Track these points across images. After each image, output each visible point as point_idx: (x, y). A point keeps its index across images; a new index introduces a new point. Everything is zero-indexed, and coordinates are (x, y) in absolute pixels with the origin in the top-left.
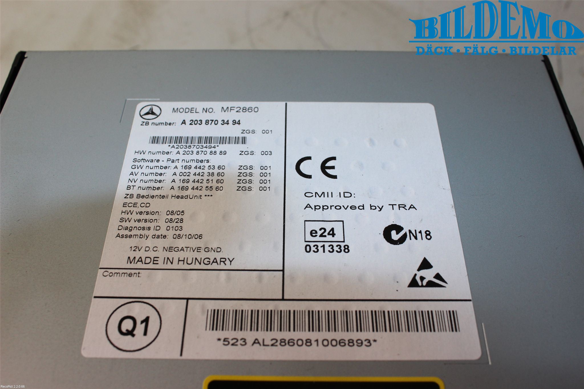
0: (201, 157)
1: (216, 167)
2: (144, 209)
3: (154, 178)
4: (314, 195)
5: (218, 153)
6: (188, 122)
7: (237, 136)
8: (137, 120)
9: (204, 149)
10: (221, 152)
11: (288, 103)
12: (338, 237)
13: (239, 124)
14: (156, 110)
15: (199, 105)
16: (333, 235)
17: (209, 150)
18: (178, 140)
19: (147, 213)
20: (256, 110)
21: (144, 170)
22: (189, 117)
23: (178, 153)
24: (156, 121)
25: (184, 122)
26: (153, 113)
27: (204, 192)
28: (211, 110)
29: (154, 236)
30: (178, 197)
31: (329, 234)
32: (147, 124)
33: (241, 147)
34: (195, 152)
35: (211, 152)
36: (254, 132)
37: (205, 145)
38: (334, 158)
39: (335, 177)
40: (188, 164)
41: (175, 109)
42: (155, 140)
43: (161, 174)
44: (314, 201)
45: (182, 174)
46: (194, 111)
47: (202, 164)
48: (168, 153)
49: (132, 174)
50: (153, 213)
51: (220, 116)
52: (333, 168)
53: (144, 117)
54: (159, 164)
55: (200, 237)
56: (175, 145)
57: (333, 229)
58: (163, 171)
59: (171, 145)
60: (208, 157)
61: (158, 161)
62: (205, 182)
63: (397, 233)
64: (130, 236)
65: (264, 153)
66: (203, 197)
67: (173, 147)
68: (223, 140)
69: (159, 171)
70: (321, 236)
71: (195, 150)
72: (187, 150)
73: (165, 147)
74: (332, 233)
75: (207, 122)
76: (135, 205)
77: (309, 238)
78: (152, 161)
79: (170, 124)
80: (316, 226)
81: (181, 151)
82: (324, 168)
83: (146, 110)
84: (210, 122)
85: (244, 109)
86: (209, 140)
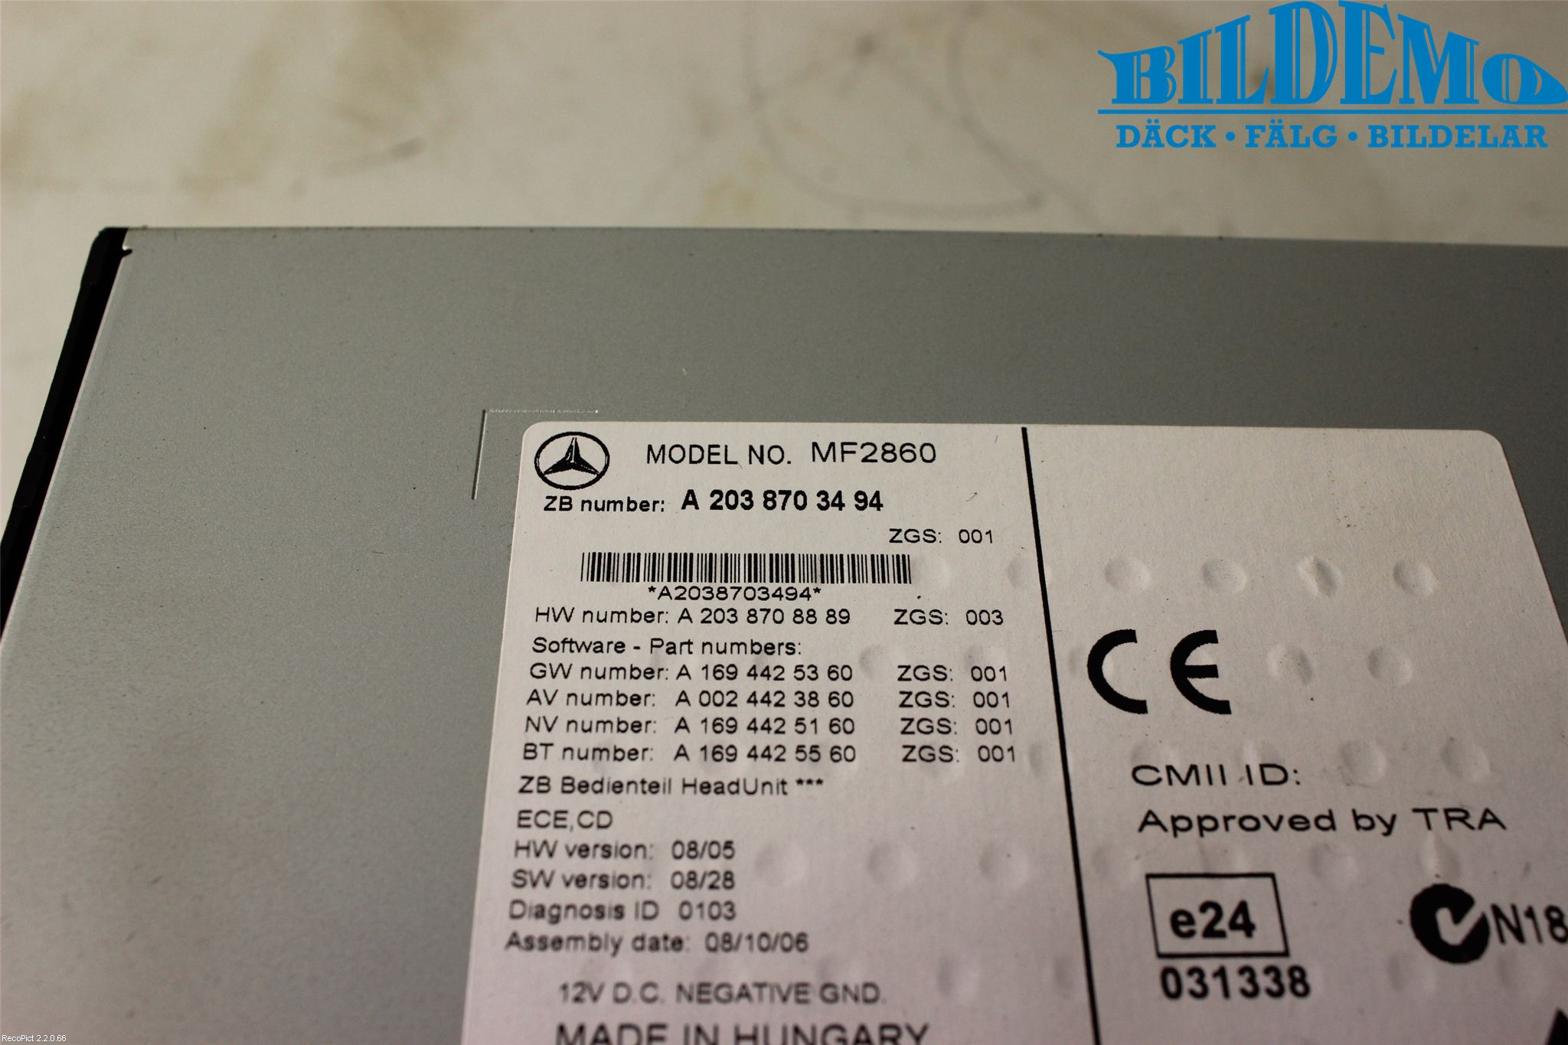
0: (766, 632)
1: (823, 673)
2: (591, 837)
3: (613, 712)
4: (1163, 774)
5: (821, 615)
6: (705, 500)
7: (878, 553)
8: (531, 491)
9: (773, 603)
10: (831, 613)
11: (1032, 429)
12: (1267, 937)
13: (879, 506)
14: (590, 453)
15: (737, 436)
16: (1248, 928)
17: (788, 607)
18: (680, 566)
19: (607, 852)
20: (926, 453)
21: (577, 683)
22: (706, 479)
23: (685, 616)
24: (592, 493)
25: (690, 500)
26: (582, 465)
27: (792, 769)
28: (776, 455)
29: (641, 943)
30: (705, 788)
31: (1233, 926)
32: (566, 505)
33: (895, 594)
34: (742, 615)
35: (798, 613)
36: (930, 536)
37: (772, 587)
38: (1208, 637)
39: (1221, 707)
40: (725, 660)
41: (656, 450)
42: (600, 567)
43: (636, 700)
44: (1169, 801)
45: (708, 699)
46: (721, 458)
47: (772, 661)
48: (650, 617)
49: (534, 697)
50: (626, 851)
51: (814, 477)
52: (1211, 671)
53: (555, 477)
54: (625, 660)
55: (801, 941)
56: (671, 586)
57: (1242, 908)
58: (641, 686)
59: (659, 586)
60: (788, 632)
61: (620, 647)
62: (790, 727)
63: (1457, 919)
64: (557, 943)
65: (975, 617)
66: (792, 787)
67: (666, 592)
68: (829, 568)
69: (630, 687)
70: (1210, 932)
71: (743, 607)
72: (714, 604)
73: (636, 594)
74: (1243, 921)
75: (769, 498)
76: (560, 815)
77: (1171, 942)
78: (599, 648)
79: (644, 506)
80: (1189, 896)
81: (695, 608)
82: (1182, 672)
83: (556, 452)
84: (780, 499)
85: (890, 453)
86: (783, 566)
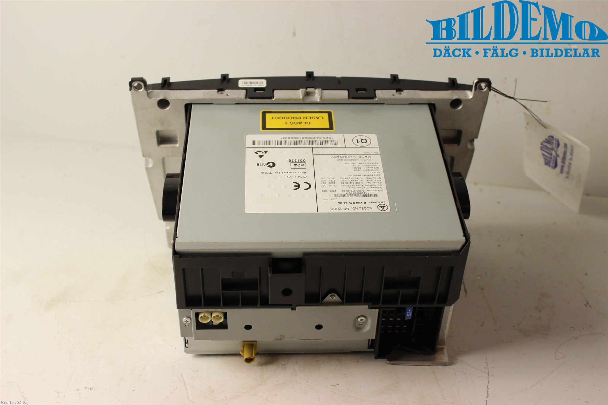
0: (353, 189)
1: (345, 186)
2: (371, 171)
3: (370, 182)
4: (303, 177)
5: (346, 191)
6: (363, 203)
7: (339, 198)
8: (387, 203)
9: (352, 192)
10: (345, 191)
11: (317, 212)
12: (293, 164)
13: (339, 203)
14: (381, 209)
15: (360, 211)
16: (295, 164)
17: (350, 192)
18: (365, 196)
19: (369, 170)
20: (332, 209)
21: (376, 184)
22: (363, 205)
23: (363, 191)
24: (378, 204)
25: (365, 203)
26: (381, 207)
27: (348, 177)
28: (354, 208)
29: (363, 163)
30: (358, 175)
31: (297, 165)
32: (382, 202)
33: (336, 193)
34: (356, 191)
35: (349, 191)
36: (331, 199)
37: (352, 194)
38: (294, 189)
39: (294, 183)
40: (357, 187)
41: (371, 209)
42: (376, 196)
43: (368, 183)
44: (303, 174)
45: (359, 183)
46: (362, 208)
47: (352, 187)
48: (368, 191)
49: (381, 183)
50: (367, 170)
51: (348, 206)
52: (295, 186)
53: (385, 205)
54: (371, 186)
55: (346, 164)
56: (366, 194)
57: (295, 166)
58: (368, 184)
59: (367, 194)
60: (350, 189)
61: (371, 188)
62: (349, 181)
63: (270, 165)
64: (372, 163)
65: (326, 191)
66: (348, 175)
67: (366, 193)
68: (344, 196)
69: (369, 184)
70: (299, 164)
71: (356, 192)
72: (360, 192)
73: (370, 193)
74: (295, 165)
75: (354, 203)
76: (375, 173)
77: (304, 164)
78: (374, 188)
79: (371, 202)
80: (301, 167)
81: (362, 192)
82: (299, 186)
83: (385, 208)
84: (353, 203)
85: (338, 209)
86: (351, 196)
